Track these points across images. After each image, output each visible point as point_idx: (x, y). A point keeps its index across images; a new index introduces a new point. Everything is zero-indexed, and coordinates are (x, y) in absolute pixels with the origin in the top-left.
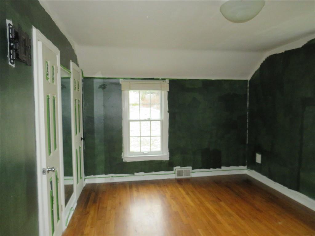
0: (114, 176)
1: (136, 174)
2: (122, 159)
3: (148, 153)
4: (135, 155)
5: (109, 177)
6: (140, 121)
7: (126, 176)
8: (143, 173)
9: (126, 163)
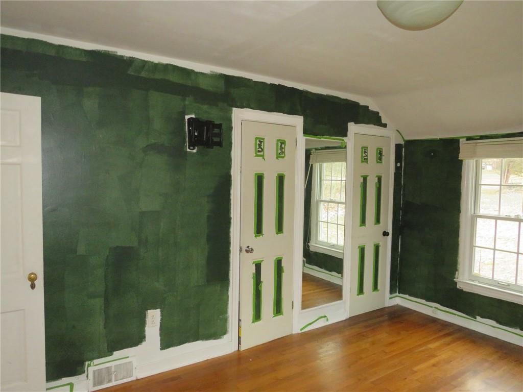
0: (439, 308)
1: (478, 318)
2: (456, 283)
3: (508, 286)
4: (480, 282)
5: (431, 307)
6: (497, 218)
7: (458, 316)
8: (493, 323)
9: (461, 291)
